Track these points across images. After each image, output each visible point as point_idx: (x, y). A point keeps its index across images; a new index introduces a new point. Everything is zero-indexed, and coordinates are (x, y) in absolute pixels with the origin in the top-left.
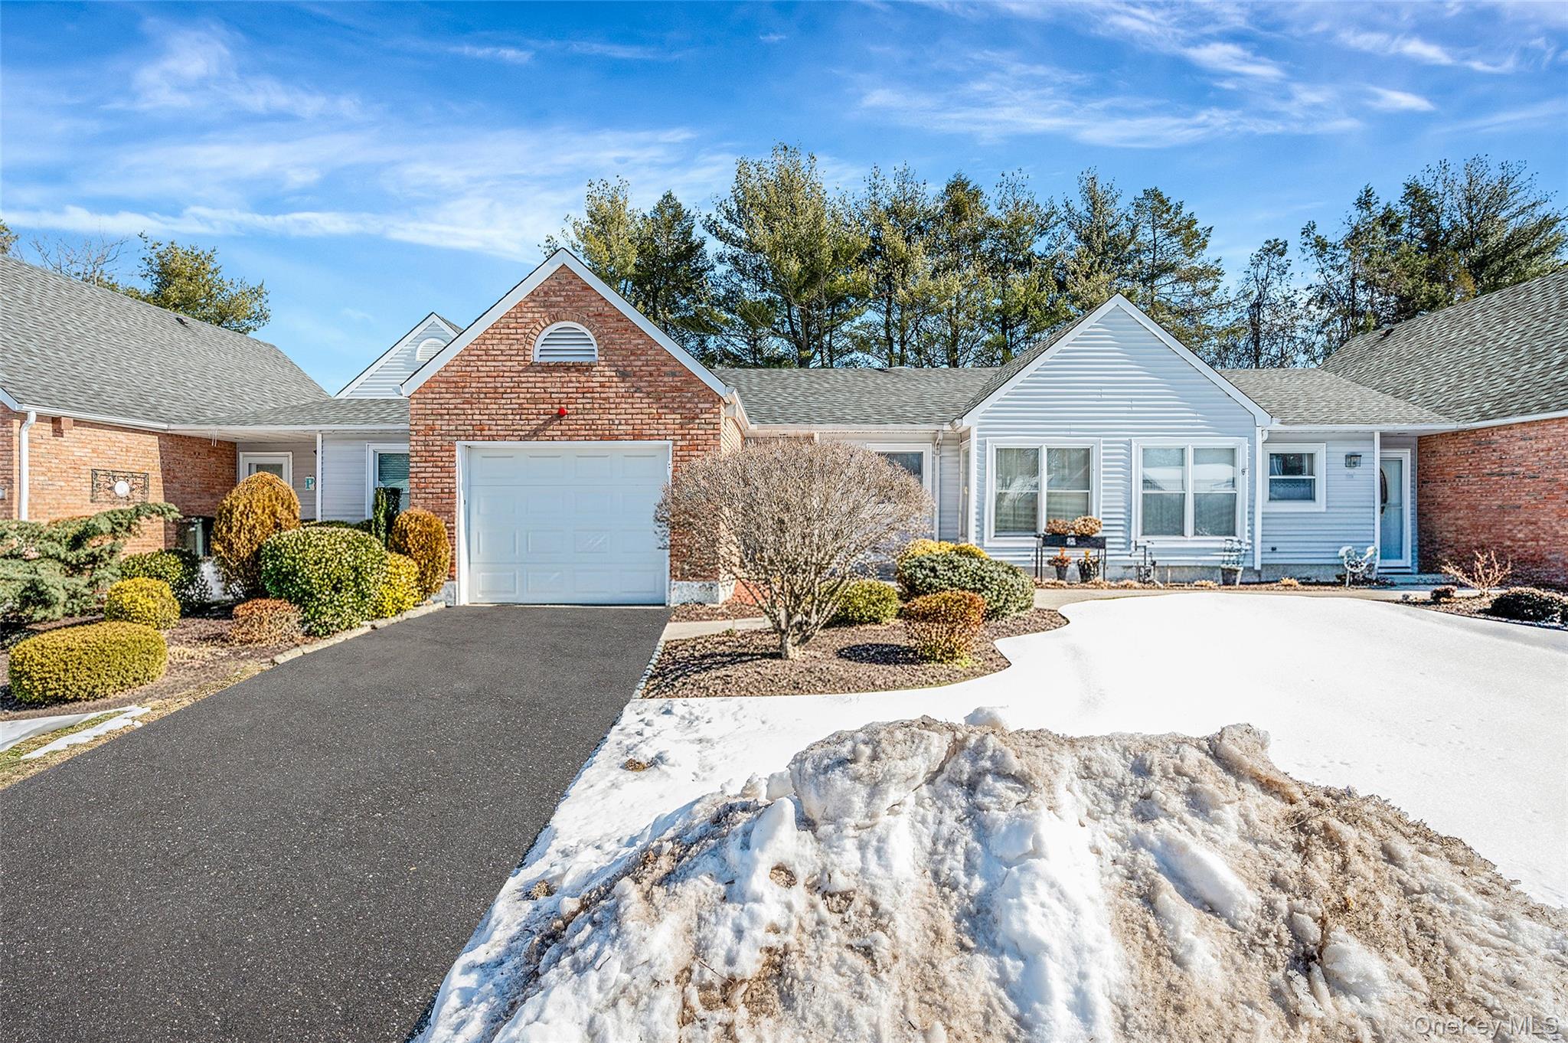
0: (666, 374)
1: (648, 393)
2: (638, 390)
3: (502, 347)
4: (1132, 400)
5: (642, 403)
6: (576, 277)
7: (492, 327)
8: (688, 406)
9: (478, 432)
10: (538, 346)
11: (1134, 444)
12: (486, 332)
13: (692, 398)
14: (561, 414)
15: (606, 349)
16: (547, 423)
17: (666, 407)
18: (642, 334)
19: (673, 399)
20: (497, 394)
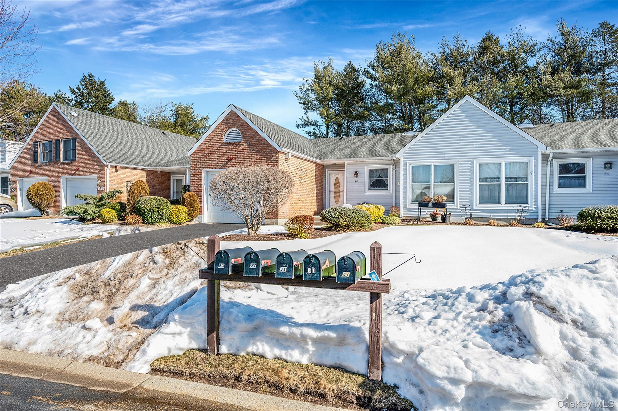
0: (262, 144)
1: (256, 151)
2: (254, 150)
3: (215, 138)
4: (474, 142)
5: (255, 155)
6: (235, 113)
7: (212, 132)
8: (269, 155)
9: (208, 166)
10: (225, 137)
11: (475, 162)
12: (211, 134)
13: (270, 152)
14: (231, 159)
15: (244, 137)
16: (227, 162)
17: (262, 156)
18: (255, 131)
19: (264, 152)
20: (213, 153)
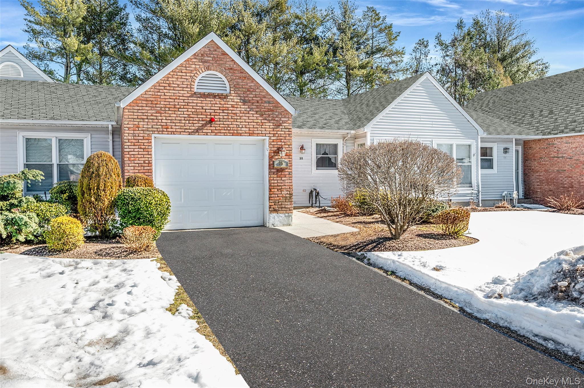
0: (265, 102)
1: (257, 112)
2: (251, 109)
3: (178, 83)
4: (432, 122)
5: (254, 117)
6: (218, 47)
7: (173, 71)
8: (277, 119)
9: (165, 129)
10: (196, 84)
11: (434, 142)
12: (169, 74)
13: (278, 115)
14: (212, 120)
15: (235, 87)
16: (204, 126)
17: (265, 119)
18: (253, 80)
19: (269, 115)
20: (176, 108)
